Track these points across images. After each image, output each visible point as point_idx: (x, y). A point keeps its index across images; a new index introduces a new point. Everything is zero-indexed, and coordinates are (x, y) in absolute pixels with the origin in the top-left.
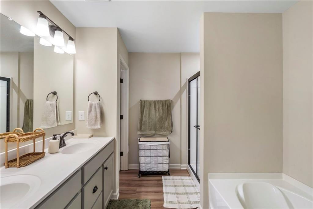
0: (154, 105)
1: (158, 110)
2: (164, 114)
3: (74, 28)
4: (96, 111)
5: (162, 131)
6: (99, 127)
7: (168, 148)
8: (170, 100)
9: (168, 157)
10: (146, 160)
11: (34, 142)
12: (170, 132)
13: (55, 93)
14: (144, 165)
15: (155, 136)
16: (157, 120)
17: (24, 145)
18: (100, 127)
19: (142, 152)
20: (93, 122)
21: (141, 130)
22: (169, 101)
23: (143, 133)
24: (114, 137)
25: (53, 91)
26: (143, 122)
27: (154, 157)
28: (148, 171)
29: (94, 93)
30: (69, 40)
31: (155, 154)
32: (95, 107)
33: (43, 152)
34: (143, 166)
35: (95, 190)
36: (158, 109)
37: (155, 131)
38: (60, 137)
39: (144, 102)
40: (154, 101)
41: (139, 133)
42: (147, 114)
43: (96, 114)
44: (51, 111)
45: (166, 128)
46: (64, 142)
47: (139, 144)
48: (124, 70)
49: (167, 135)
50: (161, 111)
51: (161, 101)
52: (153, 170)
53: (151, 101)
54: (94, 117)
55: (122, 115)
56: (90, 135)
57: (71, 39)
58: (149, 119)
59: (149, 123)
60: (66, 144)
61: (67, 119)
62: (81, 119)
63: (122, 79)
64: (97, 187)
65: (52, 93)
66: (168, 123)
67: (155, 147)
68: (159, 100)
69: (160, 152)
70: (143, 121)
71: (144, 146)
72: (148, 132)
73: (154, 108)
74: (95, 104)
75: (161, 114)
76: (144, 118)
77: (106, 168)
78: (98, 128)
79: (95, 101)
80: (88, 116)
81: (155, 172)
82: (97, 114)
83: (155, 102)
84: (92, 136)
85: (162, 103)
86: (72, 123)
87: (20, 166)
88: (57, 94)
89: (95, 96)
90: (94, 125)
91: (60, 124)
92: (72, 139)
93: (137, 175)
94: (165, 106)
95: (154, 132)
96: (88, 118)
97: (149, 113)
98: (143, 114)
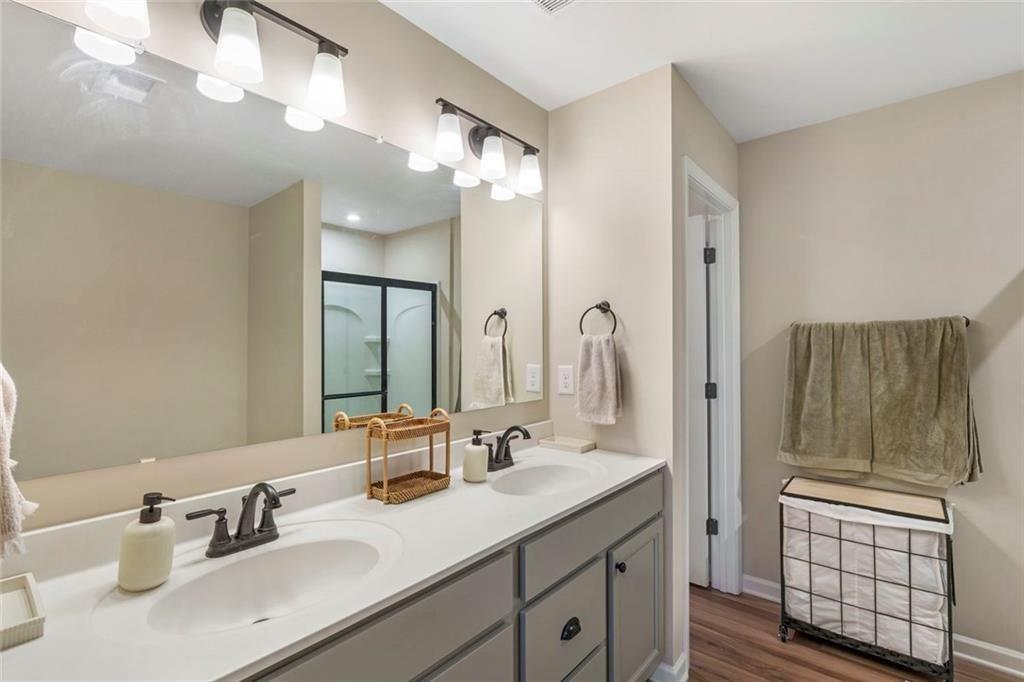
0: (859, 346)
1: (886, 367)
2: (921, 387)
3: (543, 117)
4: (601, 365)
5: (907, 467)
6: (610, 419)
7: (940, 552)
8: (957, 319)
9: (942, 601)
10: (817, 580)
11: (431, 445)
12: (958, 474)
13: (502, 314)
14: (805, 596)
15: (872, 483)
16: (876, 409)
17: (413, 449)
18: (614, 422)
19: (792, 541)
20: (595, 402)
21: (793, 445)
22: (949, 323)
23: (802, 462)
24: (661, 461)
25: (498, 309)
26: (803, 416)
27: (856, 578)
28: (823, 627)
29: (597, 307)
30: (525, 154)
31: (866, 564)
32: (600, 354)
33: (447, 475)
34: (802, 601)
35: (571, 630)
36: (882, 365)
37: (868, 462)
38: (499, 438)
39: (806, 333)
40: (862, 327)
41: (787, 458)
42: (821, 382)
43: (603, 374)
44: (493, 364)
45: (932, 453)
46: (507, 454)
47: (782, 505)
48: (720, 214)
49: (945, 490)
50: (903, 371)
51: (897, 325)
52: (855, 634)
53: (843, 327)
54: (596, 387)
55: (712, 381)
56: (586, 443)
57: (530, 150)
58: (834, 406)
59: (835, 420)
60: (514, 460)
61: (529, 387)
62: (565, 391)
63: (713, 250)
64: (581, 624)
65: (495, 313)
66: (949, 433)
67: (866, 535)
68: (885, 320)
69: (892, 563)
70: (805, 410)
71: (806, 517)
72: (827, 462)
73: (859, 359)
74: (600, 343)
75: (901, 386)
76: (808, 398)
77: (621, 567)
78: (608, 423)
79: (599, 331)
80: (581, 382)
81: (864, 644)
82: (607, 376)
83: (864, 332)
84: (595, 447)
85: (908, 335)
86: (540, 401)
87: (389, 501)
88: (506, 317)
89: (602, 315)
90: (598, 413)
91: (512, 400)
92: (538, 447)
93: (776, 627)
94: (928, 350)
95: (862, 466)
96: (581, 389)
97: (834, 379)
98: (805, 381)
